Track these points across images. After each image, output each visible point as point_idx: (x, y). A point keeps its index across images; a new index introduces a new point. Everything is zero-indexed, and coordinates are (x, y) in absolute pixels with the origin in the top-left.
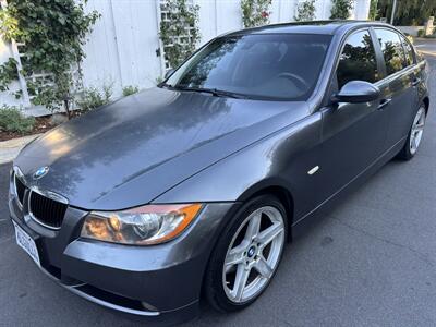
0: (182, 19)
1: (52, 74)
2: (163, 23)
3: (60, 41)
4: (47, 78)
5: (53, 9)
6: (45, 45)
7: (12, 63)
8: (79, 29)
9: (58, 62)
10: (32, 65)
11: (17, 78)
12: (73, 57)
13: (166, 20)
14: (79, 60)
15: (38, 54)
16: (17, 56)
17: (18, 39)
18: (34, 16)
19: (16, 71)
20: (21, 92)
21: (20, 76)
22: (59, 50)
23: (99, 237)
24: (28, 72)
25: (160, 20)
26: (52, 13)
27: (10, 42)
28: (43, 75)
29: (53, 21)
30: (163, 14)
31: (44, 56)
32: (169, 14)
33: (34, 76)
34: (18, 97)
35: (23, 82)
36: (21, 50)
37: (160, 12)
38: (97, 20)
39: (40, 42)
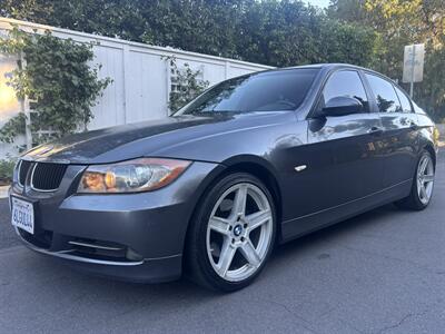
0: (192, 92)
1: (58, 132)
2: (172, 94)
3: (71, 100)
4: (53, 135)
5: (69, 71)
6: (56, 103)
7: (22, 118)
8: (91, 92)
9: (66, 120)
10: (41, 121)
11: (24, 133)
12: (81, 117)
13: (176, 91)
14: (87, 120)
15: (48, 110)
16: (27, 111)
17: (32, 96)
18: (51, 76)
19: (24, 126)
20: (25, 146)
21: (27, 130)
22: (68, 109)
23: (93, 189)
24: (36, 127)
25: (170, 90)
26: (67, 74)
27: (23, 98)
28: (50, 132)
29: (68, 82)
30: (173, 87)
31: (53, 113)
32: (179, 87)
33: (40, 132)
34: (21, 151)
35: (29, 137)
36: (32, 106)
37: (170, 84)
38: (109, 84)
39: (52, 101)
